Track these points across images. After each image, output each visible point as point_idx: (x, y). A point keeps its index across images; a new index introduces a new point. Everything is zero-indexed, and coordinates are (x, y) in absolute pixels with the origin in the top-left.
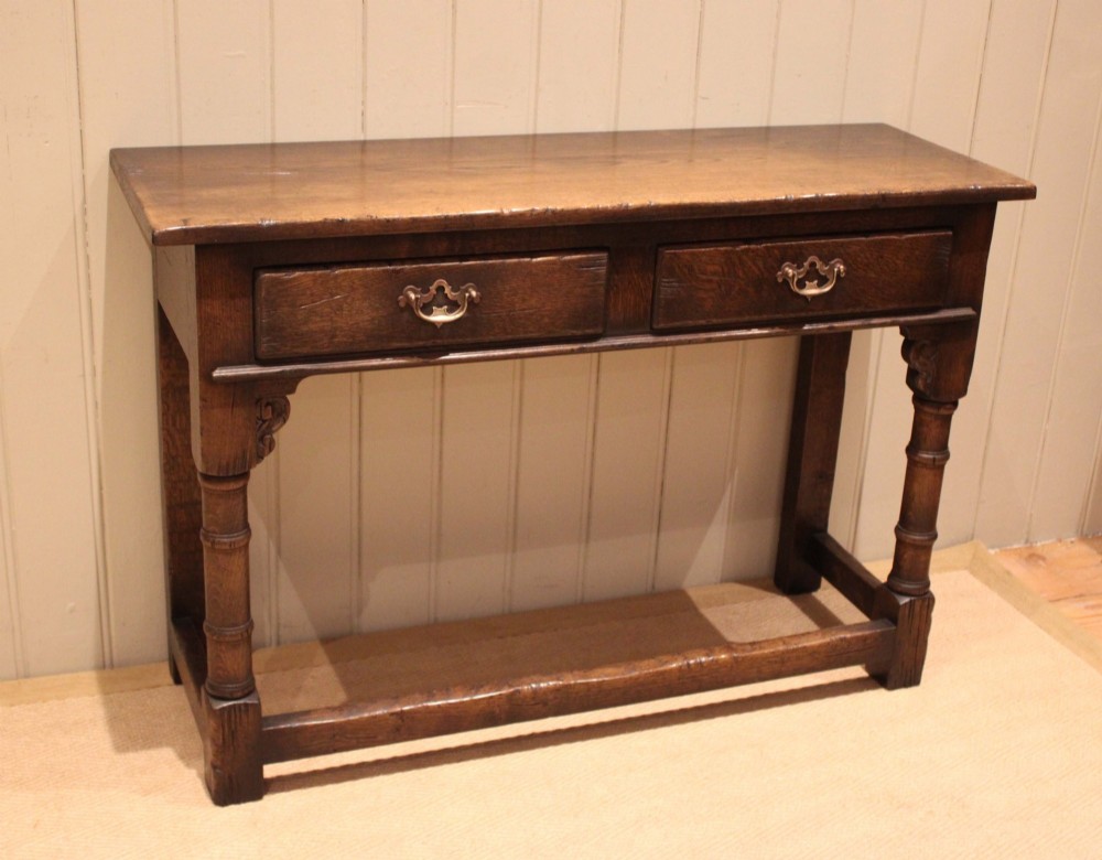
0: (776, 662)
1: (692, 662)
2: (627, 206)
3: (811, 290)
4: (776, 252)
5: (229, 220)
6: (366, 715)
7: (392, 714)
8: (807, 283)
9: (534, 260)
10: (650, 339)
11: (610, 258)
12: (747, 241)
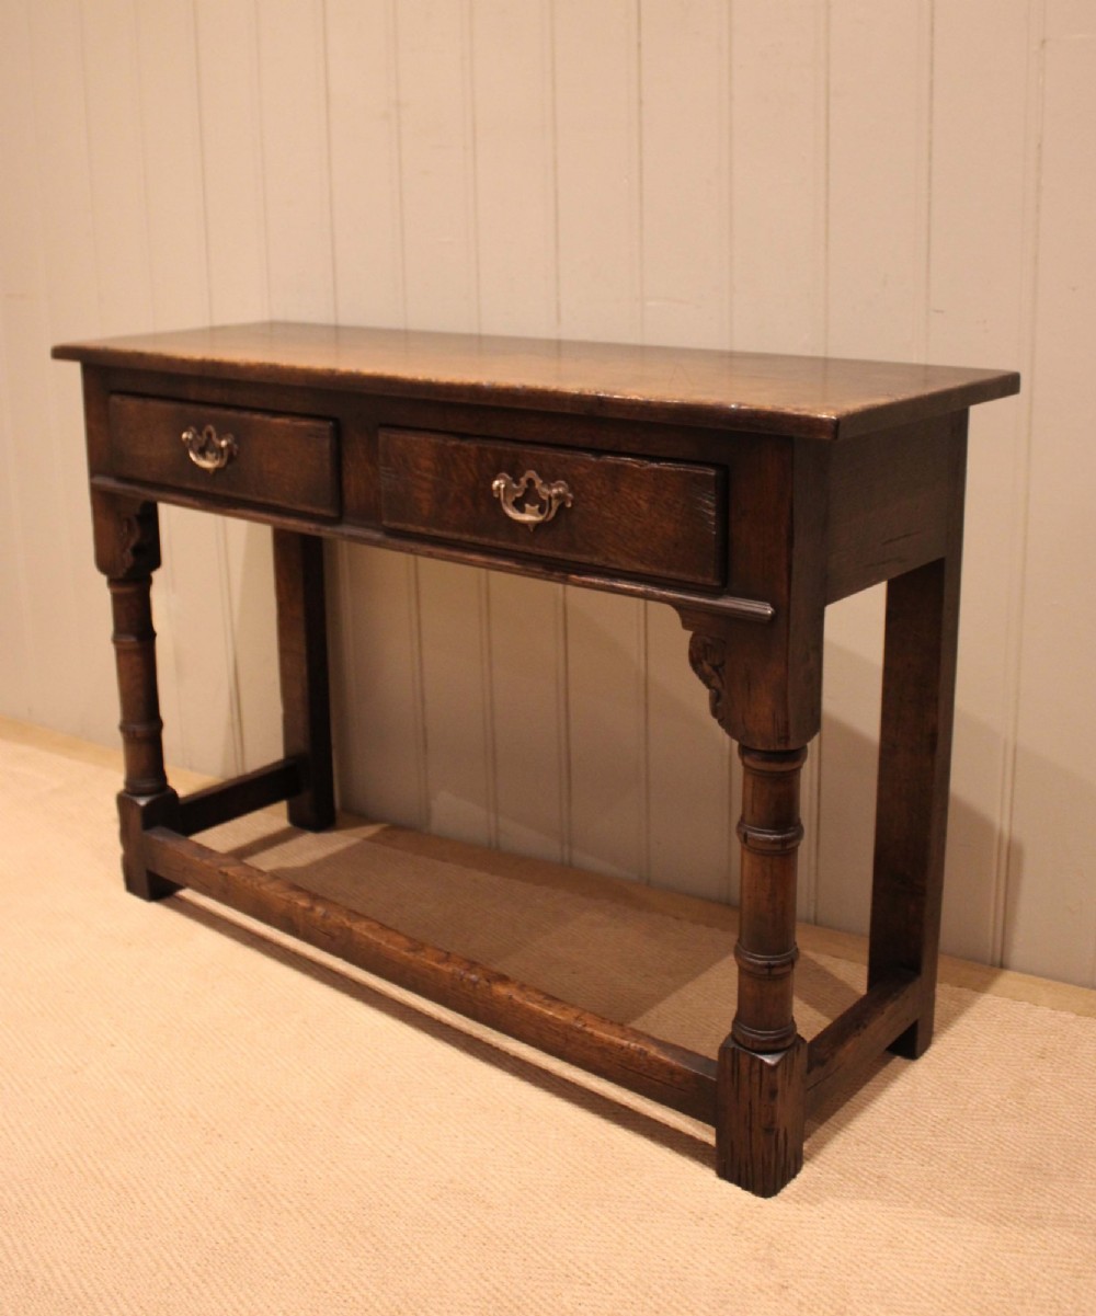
3: (531, 516)
8: (527, 506)
12: (458, 436)
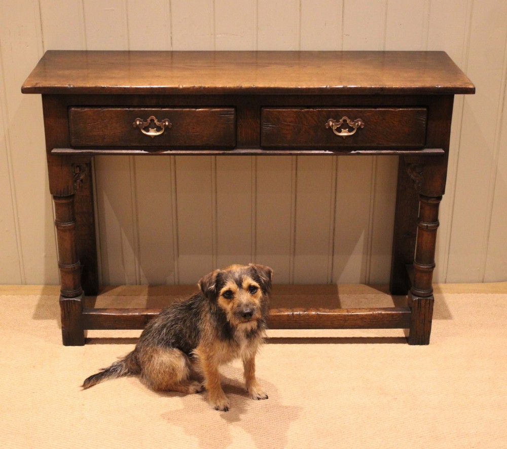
0: (341, 320)
1: (295, 313)
2: (241, 87)
3: (344, 133)
4: (324, 113)
5: (55, 84)
6: (130, 314)
7: (142, 315)
8: (342, 129)
9: (197, 110)
10: (259, 151)
11: (236, 111)
12: (308, 107)
